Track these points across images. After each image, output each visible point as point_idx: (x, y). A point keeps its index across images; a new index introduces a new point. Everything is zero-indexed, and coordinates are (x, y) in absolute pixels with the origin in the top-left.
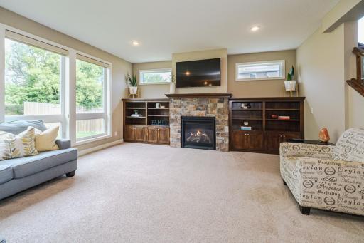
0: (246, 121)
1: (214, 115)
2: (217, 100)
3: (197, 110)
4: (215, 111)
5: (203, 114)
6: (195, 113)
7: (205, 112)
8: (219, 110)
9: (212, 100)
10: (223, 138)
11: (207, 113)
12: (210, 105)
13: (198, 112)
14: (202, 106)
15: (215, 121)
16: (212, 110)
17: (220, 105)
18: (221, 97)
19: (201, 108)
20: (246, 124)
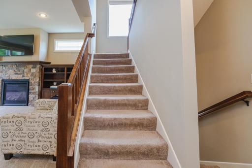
0: (55, 82)
1: (28, 78)
2: (31, 66)
3: (15, 74)
4: (29, 75)
5: (20, 77)
6: (14, 77)
7: (22, 75)
8: (33, 74)
9: (28, 66)
10: (34, 96)
11: (23, 76)
12: (26, 70)
13: (17, 75)
14: (19, 71)
15: (29, 82)
16: (27, 74)
17: (33, 70)
18: (34, 63)
19: (19, 73)
20: (55, 83)
